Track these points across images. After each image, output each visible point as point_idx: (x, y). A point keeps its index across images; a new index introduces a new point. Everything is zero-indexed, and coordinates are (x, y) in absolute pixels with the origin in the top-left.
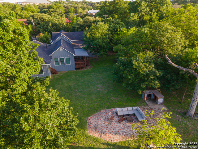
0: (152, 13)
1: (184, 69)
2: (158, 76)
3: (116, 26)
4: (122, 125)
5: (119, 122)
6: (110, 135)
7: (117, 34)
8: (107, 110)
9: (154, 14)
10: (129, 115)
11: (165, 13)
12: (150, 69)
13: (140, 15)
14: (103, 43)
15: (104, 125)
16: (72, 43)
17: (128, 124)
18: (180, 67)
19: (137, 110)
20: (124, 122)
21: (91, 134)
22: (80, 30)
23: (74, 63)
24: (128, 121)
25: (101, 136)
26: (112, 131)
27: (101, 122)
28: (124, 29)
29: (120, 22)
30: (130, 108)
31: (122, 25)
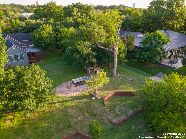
0: (83, 17)
1: (107, 49)
2: (94, 56)
3: (57, 27)
4: (78, 87)
5: (76, 86)
6: (72, 93)
7: (60, 33)
8: (66, 83)
9: (84, 17)
10: (81, 82)
11: (92, 17)
12: (89, 51)
13: (74, 18)
14: (50, 40)
15: (67, 90)
16: (19, 43)
17: (82, 86)
18: (105, 48)
19: (85, 78)
20: (79, 86)
21: (59, 95)
22: (24, 31)
23: (27, 59)
24: (81, 85)
25: (66, 95)
26: (73, 91)
27: (64, 89)
28: (65, 29)
29: (60, 24)
30: (81, 78)
31: (62, 26)
